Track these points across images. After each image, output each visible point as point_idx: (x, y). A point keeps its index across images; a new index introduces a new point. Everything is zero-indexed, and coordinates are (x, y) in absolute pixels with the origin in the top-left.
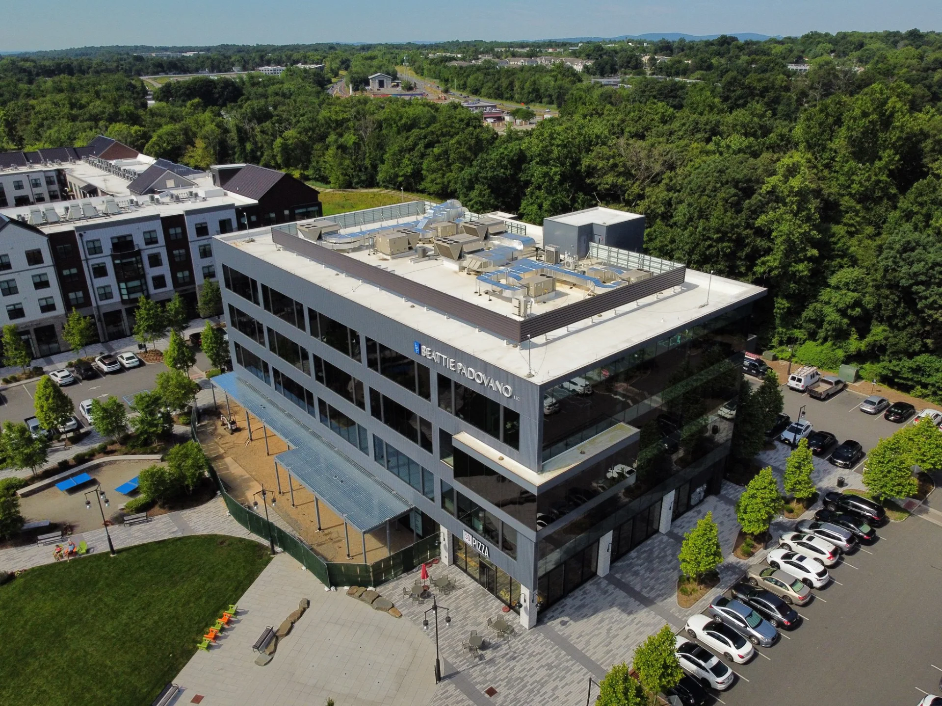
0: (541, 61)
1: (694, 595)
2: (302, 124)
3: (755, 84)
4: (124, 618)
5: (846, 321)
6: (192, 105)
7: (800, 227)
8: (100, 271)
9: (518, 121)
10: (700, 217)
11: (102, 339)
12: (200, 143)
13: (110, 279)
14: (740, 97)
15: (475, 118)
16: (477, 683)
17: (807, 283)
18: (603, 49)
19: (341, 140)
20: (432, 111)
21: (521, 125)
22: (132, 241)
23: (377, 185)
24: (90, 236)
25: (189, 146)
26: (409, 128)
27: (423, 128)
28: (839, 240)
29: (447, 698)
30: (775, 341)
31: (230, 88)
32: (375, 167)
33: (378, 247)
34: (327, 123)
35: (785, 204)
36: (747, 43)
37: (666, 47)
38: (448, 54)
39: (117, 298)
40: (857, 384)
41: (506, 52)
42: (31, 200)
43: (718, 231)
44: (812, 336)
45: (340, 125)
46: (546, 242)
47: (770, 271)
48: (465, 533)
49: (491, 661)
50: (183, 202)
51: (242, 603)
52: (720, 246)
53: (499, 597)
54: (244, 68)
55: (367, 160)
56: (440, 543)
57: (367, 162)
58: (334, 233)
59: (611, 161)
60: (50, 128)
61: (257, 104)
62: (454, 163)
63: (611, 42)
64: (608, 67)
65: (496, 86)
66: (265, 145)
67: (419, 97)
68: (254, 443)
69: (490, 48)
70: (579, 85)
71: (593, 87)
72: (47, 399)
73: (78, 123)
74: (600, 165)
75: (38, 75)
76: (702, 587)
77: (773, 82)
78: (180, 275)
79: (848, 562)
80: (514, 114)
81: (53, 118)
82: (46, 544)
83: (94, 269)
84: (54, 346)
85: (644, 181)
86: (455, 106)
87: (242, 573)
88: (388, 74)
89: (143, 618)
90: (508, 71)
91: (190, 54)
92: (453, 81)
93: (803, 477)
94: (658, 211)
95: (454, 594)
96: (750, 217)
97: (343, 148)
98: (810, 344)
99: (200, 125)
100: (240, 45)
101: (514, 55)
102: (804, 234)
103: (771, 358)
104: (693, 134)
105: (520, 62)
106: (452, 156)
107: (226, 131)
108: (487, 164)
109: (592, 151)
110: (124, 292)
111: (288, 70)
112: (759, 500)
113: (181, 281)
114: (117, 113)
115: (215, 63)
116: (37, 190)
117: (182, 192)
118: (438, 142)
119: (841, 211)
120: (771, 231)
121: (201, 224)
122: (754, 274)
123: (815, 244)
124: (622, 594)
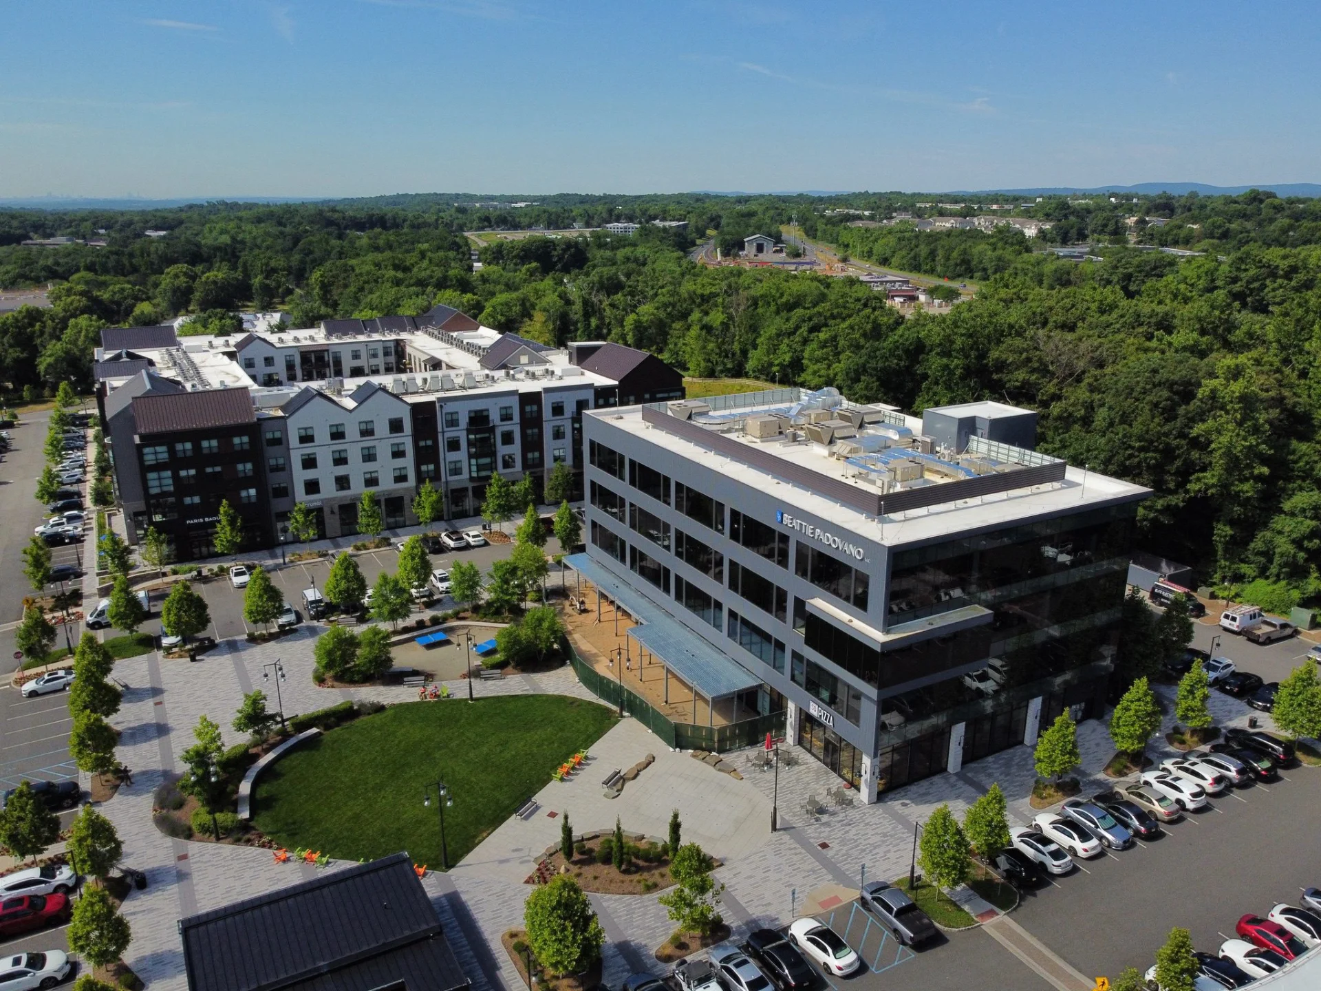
0: (981, 223)
1: (1049, 800)
2: (660, 298)
3: (1278, 262)
4: (485, 749)
5: (1302, 554)
6: (528, 270)
7: (1245, 439)
8: (454, 445)
9: (936, 301)
10: (1122, 422)
11: (445, 517)
12: (539, 316)
13: (461, 455)
14: (1254, 279)
15: (876, 298)
16: (811, 837)
17: (1256, 507)
18: (1069, 207)
19: (706, 319)
20: (822, 288)
21: (940, 306)
22: (487, 417)
23: (746, 375)
24: (450, 407)
25: (526, 319)
26: (790, 307)
27: (808, 308)
28: (1300, 458)
29: (781, 844)
30: (1217, 577)
31: (573, 250)
32: (744, 353)
33: (749, 430)
34: (691, 298)
35: (1227, 412)
36: (1291, 202)
37: (1165, 206)
38: (852, 211)
39: (465, 475)
40: (1313, 632)
41: (932, 208)
42: (366, 371)
43: (1140, 439)
44: (1263, 573)
45: (705, 301)
46: (924, 433)
47: (1206, 490)
48: (811, 703)
49: (827, 824)
50: (538, 379)
51: (591, 751)
52: (1142, 455)
53: (840, 776)
54: (588, 225)
55: (736, 343)
56: (786, 719)
57: (736, 347)
58: (704, 414)
59: (1024, 355)
60: (371, 292)
61: (607, 271)
62: (844, 351)
63: (1084, 197)
64: (1073, 232)
65: (912, 254)
66: (613, 322)
67: (808, 267)
68: (602, 624)
69: (908, 203)
70: (1026, 256)
71: (1045, 259)
72: (413, 559)
73: (403, 288)
74: (1011, 360)
75: (346, 228)
76: (1060, 794)
77: (1305, 260)
78: (530, 455)
79: (1236, 795)
80: (932, 292)
81: (376, 281)
82: (409, 686)
83: (448, 442)
84: (400, 519)
85: (1065, 379)
86: (852, 282)
87: (591, 729)
88: (770, 235)
89: (501, 752)
90: (929, 236)
91: (522, 205)
92: (854, 247)
93: (1197, 703)
94: (1076, 414)
95: (796, 768)
96: (1186, 426)
97: (707, 328)
98: (1260, 582)
99: (539, 295)
100: (583, 194)
101: (942, 213)
102: (1251, 447)
103: (1208, 596)
104: (1133, 328)
105: (947, 224)
106: (842, 343)
107: (568, 302)
108: (878, 353)
109: (1003, 342)
110: (474, 468)
111: (642, 228)
112: (1132, 713)
113: (530, 462)
114: (445, 278)
115: (553, 217)
116: (374, 361)
117: (538, 369)
118: (826, 325)
119: (1314, 426)
120: (1210, 442)
121: (558, 403)
122: (1187, 491)
123: (1265, 461)
124: (972, 789)
